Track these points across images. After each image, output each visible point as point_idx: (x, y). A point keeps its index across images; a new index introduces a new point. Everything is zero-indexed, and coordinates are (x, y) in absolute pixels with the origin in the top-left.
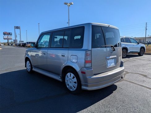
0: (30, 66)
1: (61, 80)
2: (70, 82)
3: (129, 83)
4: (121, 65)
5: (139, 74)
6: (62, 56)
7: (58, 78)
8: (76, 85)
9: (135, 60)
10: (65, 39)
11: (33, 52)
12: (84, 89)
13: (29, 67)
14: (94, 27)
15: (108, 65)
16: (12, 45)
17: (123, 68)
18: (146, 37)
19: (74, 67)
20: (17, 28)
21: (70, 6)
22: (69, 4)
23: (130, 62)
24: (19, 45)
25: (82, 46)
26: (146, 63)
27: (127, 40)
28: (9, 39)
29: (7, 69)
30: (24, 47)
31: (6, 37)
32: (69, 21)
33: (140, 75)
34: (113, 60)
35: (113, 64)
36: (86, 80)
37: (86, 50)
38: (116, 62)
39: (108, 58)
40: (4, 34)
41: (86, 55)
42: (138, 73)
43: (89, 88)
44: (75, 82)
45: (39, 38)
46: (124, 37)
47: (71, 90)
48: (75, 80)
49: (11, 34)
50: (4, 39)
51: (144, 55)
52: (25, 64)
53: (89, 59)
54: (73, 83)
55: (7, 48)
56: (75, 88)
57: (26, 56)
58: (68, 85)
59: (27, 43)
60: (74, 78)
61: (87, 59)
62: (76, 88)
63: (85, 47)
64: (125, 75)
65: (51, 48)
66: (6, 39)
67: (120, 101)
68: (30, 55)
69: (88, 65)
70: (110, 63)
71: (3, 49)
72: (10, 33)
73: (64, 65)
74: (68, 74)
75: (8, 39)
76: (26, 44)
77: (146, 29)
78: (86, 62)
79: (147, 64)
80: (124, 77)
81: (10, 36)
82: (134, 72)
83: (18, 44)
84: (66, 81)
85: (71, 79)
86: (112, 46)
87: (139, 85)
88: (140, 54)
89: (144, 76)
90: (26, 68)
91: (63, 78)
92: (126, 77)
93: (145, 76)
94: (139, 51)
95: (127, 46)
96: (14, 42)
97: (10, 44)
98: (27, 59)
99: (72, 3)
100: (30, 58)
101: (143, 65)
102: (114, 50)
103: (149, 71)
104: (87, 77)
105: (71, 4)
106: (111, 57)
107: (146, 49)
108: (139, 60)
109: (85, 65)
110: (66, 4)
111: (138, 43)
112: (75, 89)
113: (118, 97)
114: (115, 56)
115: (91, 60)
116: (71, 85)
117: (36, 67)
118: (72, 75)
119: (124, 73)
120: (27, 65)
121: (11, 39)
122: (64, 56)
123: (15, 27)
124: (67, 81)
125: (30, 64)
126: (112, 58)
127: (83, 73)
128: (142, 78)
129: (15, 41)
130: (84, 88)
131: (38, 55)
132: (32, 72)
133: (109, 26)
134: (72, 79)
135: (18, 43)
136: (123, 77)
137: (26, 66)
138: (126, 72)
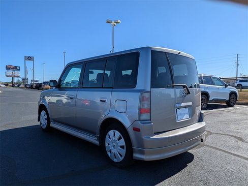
0: (46, 119)
1: (97, 143)
2: (114, 146)
3: (213, 150)
4: (201, 119)
5: (230, 135)
6: (101, 101)
7: (93, 140)
8: (124, 152)
9: (222, 112)
10: (107, 74)
11: (52, 96)
12: (139, 158)
13: (44, 122)
14: (155, 54)
15: (179, 117)
16: (19, 86)
17: (203, 124)
18: (237, 78)
19: (120, 119)
20: (29, 58)
21: (115, 25)
22: (113, 23)
23: (214, 116)
24: (31, 87)
25: (134, 85)
26: (240, 118)
27: (208, 80)
28: (15, 77)
29: (7, 124)
30: (39, 90)
31: (10, 72)
32: (113, 50)
33: (232, 138)
34: (187, 110)
35: (186, 117)
36: (141, 143)
37: (142, 91)
38: (192, 114)
39: (178, 105)
40: (8, 68)
41: (142, 99)
42: (228, 133)
43: (146, 158)
44: (122, 147)
45: (64, 72)
46: (203, 75)
47: (115, 160)
48: (122, 142)
49: (18, 68)
50: (7, 76)
51: (235, 105)
52: (38, 116)
53: (146, 106)
54: (119, 148)
55: (10, 91)
56: (121, 156)
57: (41, 102)
58: (110, 152)
59: (44, 83)
60: (120, 138)
61: (143, 106)
62: (123, 157)
63: (139, 86)
64: (206, 136)
65: (82, 88)
66: (9, 76)
67: (201, 181)
68: (47, 102)
69: (145, 116)
70: (181, 114)
71: (4, 92)
72: (16, 67)
73: (103, 117)
74: (111, 132)
75: (13, 77)
76: (43, 85)
77: (238, 65)
78: (142, 111)
79: (243, 120)
80: (206, 139)
81: (16, 71)
82: (221, 132)
83: (28, 85)
84: (107, 145)
85: (115, 141)
86: (184, 87)
87: (231, 154)
88: (229, 104)
89: (238, 139)
90: (39, 123)
91: (102, 139)
92: (208, 140)
93: (241, 139)
94: (227, 99)
95: (207, 90)
96: (23, 82)
97: (15, 85)
98: (42, 108)
99: (119, 21)
100: (47, 106)
101: (235, 121)
102: (189, 93)
103: (246, 132)
104: (143, 138)
105: (117, 23)
106: (183, 104)
107: (238, 95)
108: (228, 114)
109: (139, 117)
110: (109, 22)
111: (226, 86)
112: (121, 159)
113: (196, 174)
114: (191, 103)
115: (149, 108)
116: (114, 151)
117: (56, 121)
118: (118, 134)
119: (205, 132)
120: (41, 117)
121: (18, 77)
122: (105, 101)
123: (25, 57)
124: (109, 144)
125: (46, 117)
126: (185, 107)
127: (136, 130)
128: (234, 142)
129: (25, 80)
130: (137, 157)
131: (61, 101)
132: (49, 130)
133: (180, 53)
134: (118, 142)
135: (29, 83)
136: (204, 139)
137: (39, 120)
138: (208, 131)
